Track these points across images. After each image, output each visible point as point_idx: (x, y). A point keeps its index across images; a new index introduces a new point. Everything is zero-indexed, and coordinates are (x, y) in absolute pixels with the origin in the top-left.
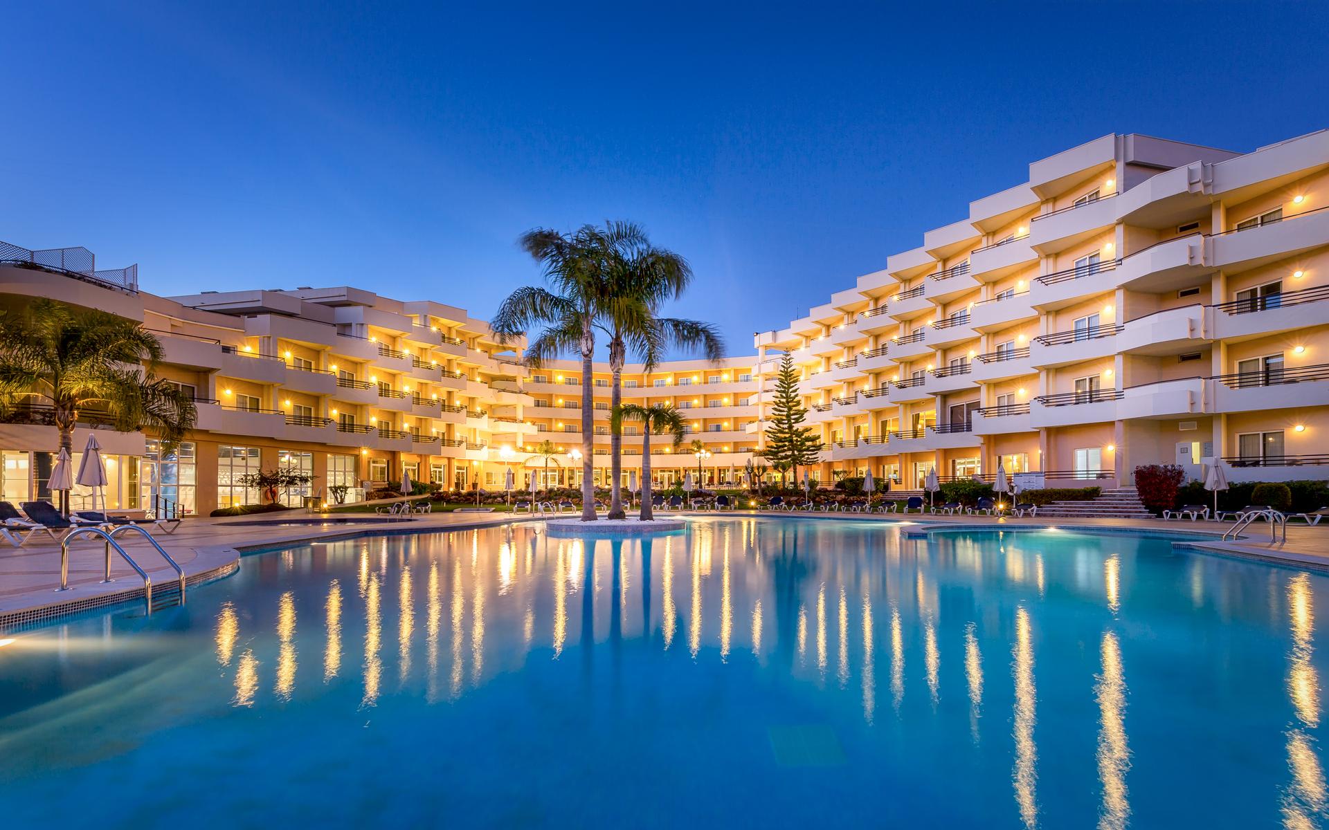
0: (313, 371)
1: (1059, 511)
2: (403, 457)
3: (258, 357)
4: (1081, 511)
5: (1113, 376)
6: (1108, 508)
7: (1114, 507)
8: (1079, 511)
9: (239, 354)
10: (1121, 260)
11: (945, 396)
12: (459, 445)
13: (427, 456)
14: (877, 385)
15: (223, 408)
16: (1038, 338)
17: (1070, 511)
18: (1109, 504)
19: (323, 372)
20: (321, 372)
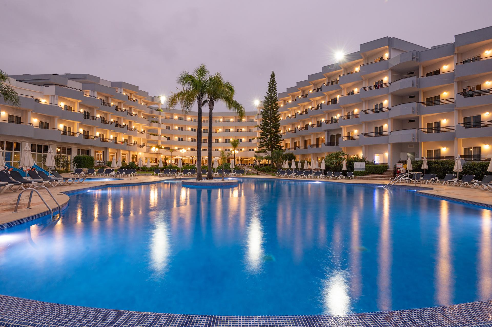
0: (72, 111)
1: (370, 177)
2: (110, 150)
3: (49, 104)
4: (377, 178)
5: (387, 127)
6: (386, 176)
7: (388, 176)
8: (376, 178)
9: (40, 103)
10: (390, 83)
11: (328, 131)
12: (134, 145)
13: (119, 150)
14: (303, 126)
15: (34, 127)
16: (362, 111)
17: (373, 178)
18: (386, 175)
19: (77, 112)
20: (76, 112)
